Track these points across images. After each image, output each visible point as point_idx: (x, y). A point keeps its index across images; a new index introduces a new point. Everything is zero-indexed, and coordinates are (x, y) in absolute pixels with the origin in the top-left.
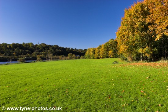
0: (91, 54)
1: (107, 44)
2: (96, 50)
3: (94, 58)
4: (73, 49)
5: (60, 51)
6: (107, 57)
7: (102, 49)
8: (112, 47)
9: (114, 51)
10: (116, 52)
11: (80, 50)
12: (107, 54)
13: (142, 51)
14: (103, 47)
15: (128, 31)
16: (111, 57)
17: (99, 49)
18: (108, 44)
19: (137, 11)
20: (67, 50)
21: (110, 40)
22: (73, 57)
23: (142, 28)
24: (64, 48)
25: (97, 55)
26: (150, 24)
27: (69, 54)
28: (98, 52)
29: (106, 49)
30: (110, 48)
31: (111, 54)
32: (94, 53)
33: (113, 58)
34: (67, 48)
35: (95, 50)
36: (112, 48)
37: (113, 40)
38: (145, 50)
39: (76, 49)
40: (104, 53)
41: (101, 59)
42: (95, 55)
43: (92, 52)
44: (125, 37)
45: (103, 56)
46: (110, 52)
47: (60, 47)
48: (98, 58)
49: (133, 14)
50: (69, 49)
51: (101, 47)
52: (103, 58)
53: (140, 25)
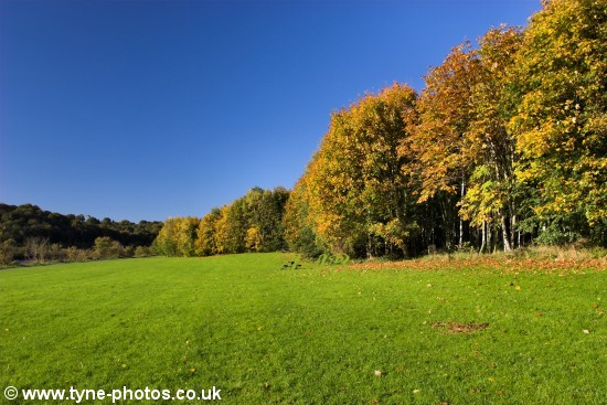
0: (184, 238)
1: (239, 204)
2: (201, 225)
3: (192, 254)
4: (98, 222)
5: (48, 226)
6: (241, 250)
7: (221, 223)
8: (257, 216)
9: (265, 229)
10: (269, 233)
11: (126, 223)
12: (241, 240)
13: (383, 230)
14: (225, 217)
15: (343, 175)
16: (254, 251)
17: (211, 220)
18: (243, 207)
19: (368, 123)
20: (74, 223)
21: (250, 191)
22: (114, 252)
23: (382, 170)
24: (61, 217)
25: (206, 241)
26: (404, 160)
27: (98, 241)
28: (209, 234)
29: (237, 224)
30: (250, 220)
31: (254, 240)
32: (194, 236)
33: (261, 251)
34: (72, 217)
35: (196, 226)
36: (259, 219)
37: (262, 192)
38: (389, 227)
39: (108, 220)
40: (231, 237)
41: (217, 256)
42: (197, 242)
43: (187, 232)
44: (335, 190)
45: (227, 246)
46: (252, 231)
47: (48, 213)
48: (207, 253)
49: (356, 129)
50: (83, 219)
51: (218, 214)
52: (226, 252)
53: (377, 162)
